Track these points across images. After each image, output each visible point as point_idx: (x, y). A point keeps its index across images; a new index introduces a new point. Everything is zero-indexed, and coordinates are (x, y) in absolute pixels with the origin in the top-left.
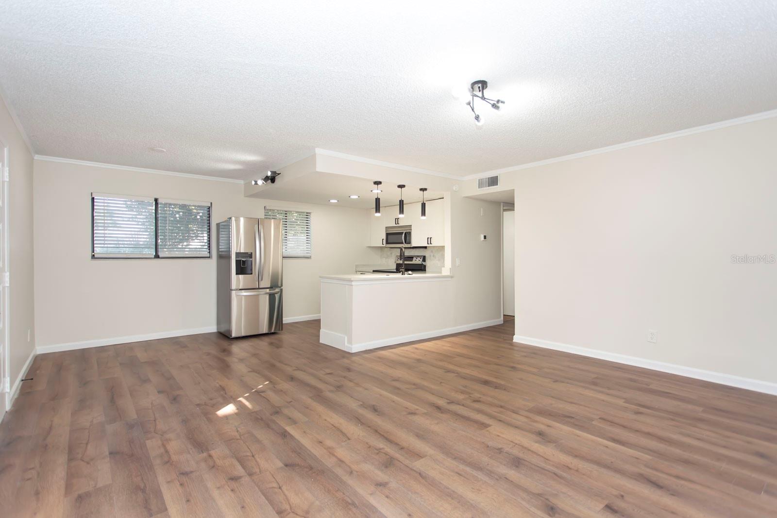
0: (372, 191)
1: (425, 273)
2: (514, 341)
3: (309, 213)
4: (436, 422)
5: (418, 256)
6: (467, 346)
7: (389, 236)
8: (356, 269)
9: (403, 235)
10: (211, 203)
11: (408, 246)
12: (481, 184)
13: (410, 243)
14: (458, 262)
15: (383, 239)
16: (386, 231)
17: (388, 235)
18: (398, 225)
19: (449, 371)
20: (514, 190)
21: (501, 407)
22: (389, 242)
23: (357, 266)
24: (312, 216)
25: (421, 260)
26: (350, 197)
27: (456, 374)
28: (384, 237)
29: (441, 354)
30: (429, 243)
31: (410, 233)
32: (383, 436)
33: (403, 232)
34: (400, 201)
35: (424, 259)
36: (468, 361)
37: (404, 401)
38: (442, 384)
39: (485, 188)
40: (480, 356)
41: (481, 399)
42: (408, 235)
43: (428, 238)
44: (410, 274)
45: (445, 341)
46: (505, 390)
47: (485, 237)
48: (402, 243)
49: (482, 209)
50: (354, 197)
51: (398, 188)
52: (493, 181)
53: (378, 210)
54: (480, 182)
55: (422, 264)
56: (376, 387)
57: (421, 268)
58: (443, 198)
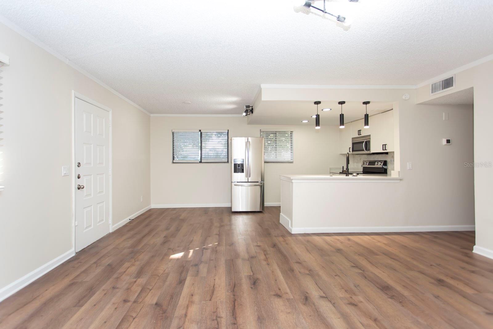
0: (322, 110)
1: (386, 176)
2: (473, 251)
3: (292, 132)
4: (289, 311)
5: (380, 161)
6: (406, 246)
7: (355, 145)
8: (330, 171)
9: (364, 144)
10: (228, 130)
11: (368, 152)
12: (434, 89)
13: (369, 150)
14: (409, 166)
15: (350, 148)
16: (352, 141)
17: (353, 144)
18: (360, 136)
19: (356, 266)
20: (472, 88)
21: (375, 320)
22: (354, 149)
23: (330, 169)
24: (293, 134)
25: (382, 164)
26: (312, 117)
27: (360, 271)
28: (351, 146)
29: (367, 248)
30: (384, 149)
31: (369, 142)
32: (235, 306)
33: (364, 141)
34: (340, 115)
35: (385, 163)
36: (389, 261)
37: (285, 283)
38: (337, 277)
39: (440, 92)
40: (409, 259)
41: (360, 305)
42: (368, 144)
43: (383, 145)
44: (354, 176)
45: (386, 237)
46: (400, 302)
47: (448, 141)
48: (363, 150)
49: (444, 113)
51: (339, 105)
52: (448, 83)
53: (318, 124)
54: (433, 86)
55: (383, 168)
56: (278, 264)
57: (383, 171)
58: (392, 109)
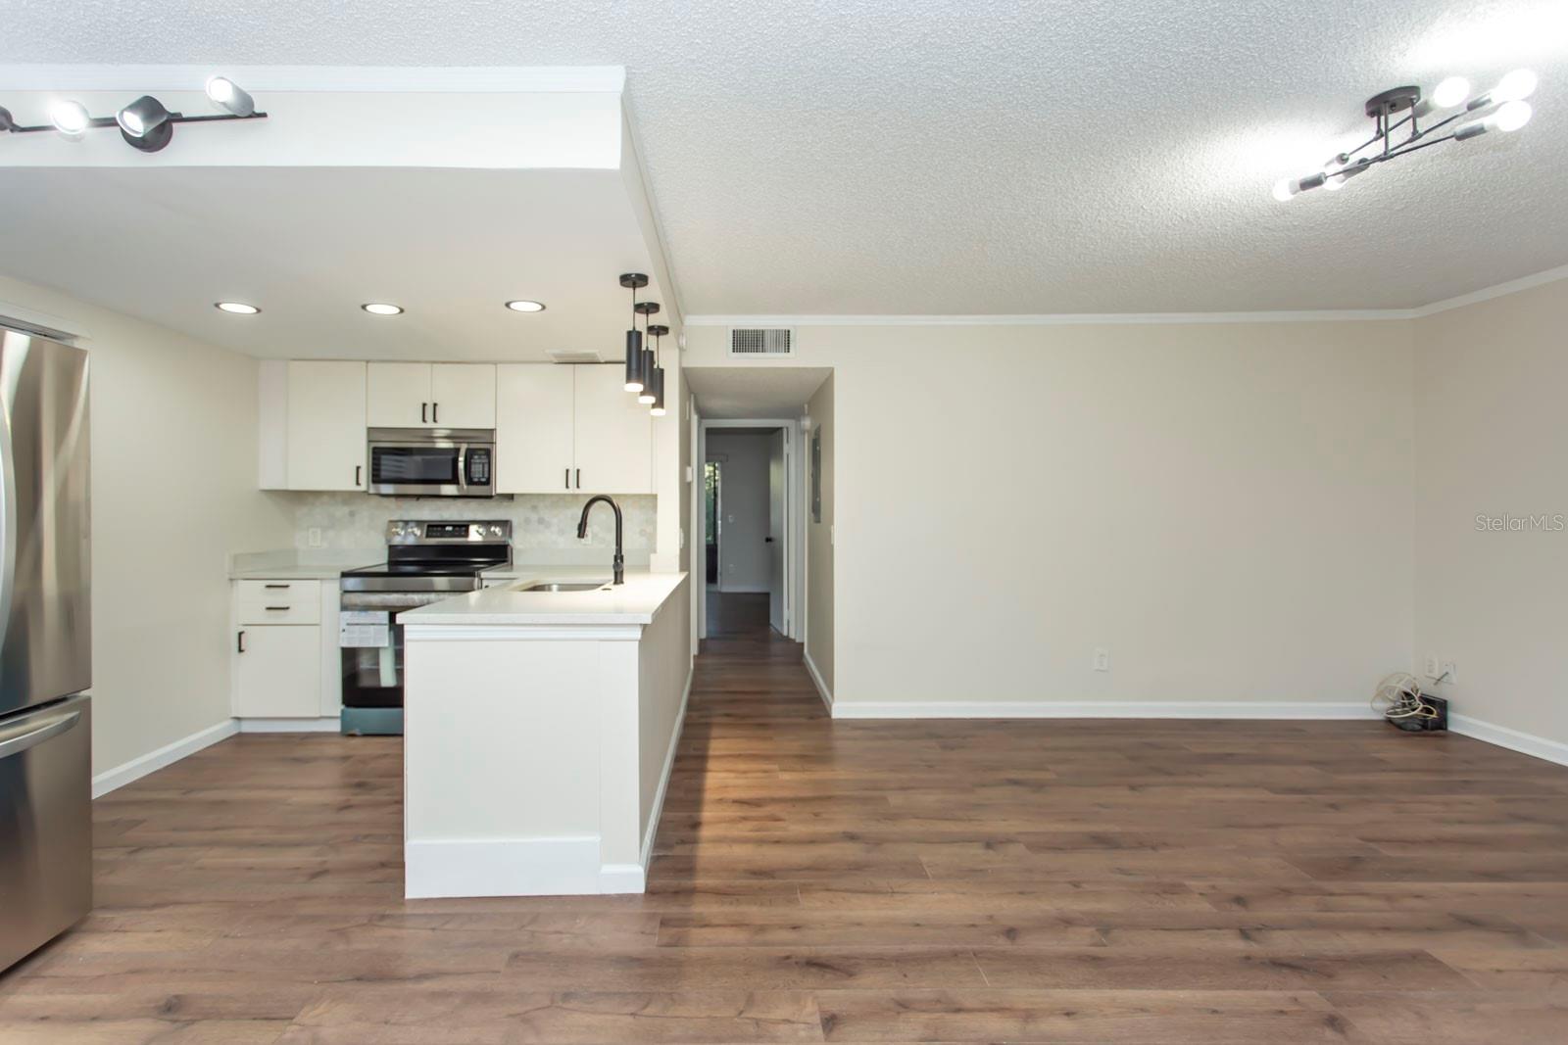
5: (486, 523)
7: (381, 460)
13: (483, 482)
15: (358, 468)
16: (369, 441)
17: (377, 454)
22: (378, 476)
25: (501, 532)
26: (364, 307)
28: (367, 461)
30: (573, 484)
31: (488, 453)
35: (509, 529)
39: (755, 354)
42: (480, 459)
43: (567, 471)
48: (453, 482)
50: (382, 309)
54: (737, 335)
55: (494, 544)
